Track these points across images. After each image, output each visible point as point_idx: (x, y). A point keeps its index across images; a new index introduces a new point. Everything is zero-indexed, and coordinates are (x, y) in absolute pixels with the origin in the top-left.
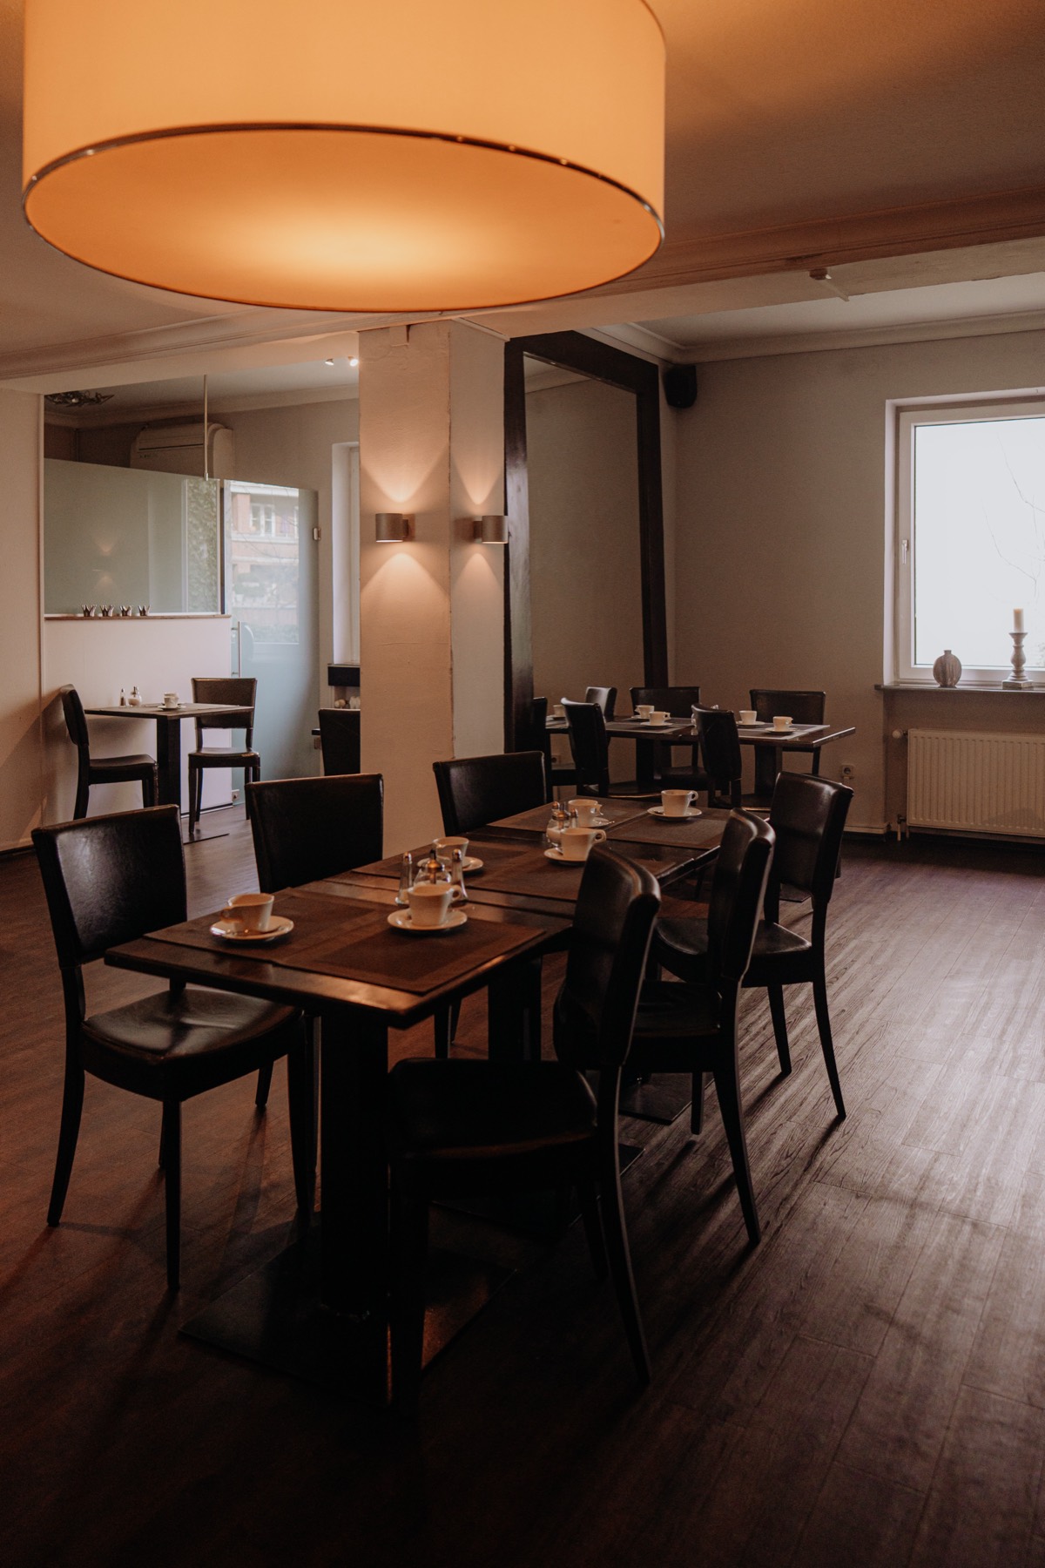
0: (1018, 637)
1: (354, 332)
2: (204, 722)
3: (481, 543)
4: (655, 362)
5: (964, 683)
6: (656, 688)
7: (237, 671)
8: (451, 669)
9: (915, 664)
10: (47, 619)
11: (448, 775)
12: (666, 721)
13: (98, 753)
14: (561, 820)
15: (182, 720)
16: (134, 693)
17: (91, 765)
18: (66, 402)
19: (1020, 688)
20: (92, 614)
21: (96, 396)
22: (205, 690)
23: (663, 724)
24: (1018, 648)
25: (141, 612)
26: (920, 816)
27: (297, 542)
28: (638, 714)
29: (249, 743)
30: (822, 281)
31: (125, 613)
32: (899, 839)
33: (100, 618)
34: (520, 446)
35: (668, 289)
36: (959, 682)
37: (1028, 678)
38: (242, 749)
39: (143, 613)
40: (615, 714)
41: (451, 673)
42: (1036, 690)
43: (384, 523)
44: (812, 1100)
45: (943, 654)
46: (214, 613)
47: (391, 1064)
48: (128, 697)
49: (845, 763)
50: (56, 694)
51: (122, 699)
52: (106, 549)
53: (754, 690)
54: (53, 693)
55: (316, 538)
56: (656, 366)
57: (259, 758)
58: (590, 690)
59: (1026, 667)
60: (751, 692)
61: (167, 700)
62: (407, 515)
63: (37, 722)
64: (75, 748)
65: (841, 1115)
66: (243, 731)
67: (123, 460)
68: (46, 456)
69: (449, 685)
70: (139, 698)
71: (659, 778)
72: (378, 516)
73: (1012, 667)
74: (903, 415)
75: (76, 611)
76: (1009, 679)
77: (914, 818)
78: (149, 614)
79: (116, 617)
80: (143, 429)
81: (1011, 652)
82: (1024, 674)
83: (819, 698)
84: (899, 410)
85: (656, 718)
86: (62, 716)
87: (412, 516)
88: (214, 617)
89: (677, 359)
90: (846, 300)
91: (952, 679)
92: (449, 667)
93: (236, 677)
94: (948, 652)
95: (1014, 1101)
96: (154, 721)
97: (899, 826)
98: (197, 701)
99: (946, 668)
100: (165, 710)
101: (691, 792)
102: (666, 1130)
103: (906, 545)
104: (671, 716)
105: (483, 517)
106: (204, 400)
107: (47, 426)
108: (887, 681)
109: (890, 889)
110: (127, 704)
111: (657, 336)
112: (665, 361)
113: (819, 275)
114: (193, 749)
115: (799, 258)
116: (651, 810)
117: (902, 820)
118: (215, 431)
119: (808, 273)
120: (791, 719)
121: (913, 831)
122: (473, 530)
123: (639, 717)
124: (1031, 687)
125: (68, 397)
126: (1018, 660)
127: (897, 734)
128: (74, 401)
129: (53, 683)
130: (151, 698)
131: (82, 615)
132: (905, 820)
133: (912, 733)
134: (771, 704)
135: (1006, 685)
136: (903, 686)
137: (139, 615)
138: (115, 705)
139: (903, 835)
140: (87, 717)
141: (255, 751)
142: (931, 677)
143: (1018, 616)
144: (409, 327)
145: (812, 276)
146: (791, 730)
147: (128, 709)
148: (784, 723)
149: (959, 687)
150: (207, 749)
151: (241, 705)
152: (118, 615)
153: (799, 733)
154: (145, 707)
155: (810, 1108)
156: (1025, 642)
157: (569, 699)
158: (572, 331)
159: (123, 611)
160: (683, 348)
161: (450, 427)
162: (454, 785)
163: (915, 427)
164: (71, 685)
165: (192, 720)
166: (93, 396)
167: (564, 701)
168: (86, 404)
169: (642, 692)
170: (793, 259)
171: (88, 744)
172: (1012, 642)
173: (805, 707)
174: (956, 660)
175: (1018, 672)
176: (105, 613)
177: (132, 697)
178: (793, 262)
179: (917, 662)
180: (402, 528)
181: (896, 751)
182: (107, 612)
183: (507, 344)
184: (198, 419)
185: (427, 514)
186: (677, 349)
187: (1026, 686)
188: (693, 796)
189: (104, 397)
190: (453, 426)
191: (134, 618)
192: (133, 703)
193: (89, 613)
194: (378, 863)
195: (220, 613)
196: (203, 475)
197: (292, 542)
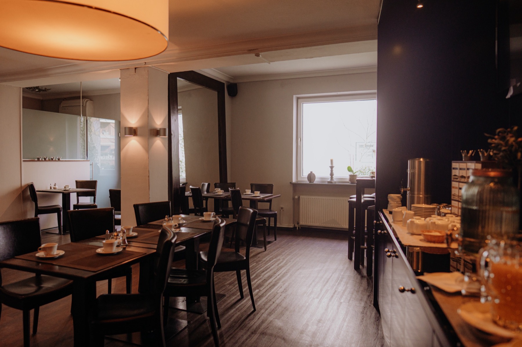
0: (332, 167)
1: (119, 70)
2: (79, 194)
3: (159, 137)
4: (222, 81)
5: (317, 181)
6: (223, 184)
7: (92, 178)
8: (149, 176)
9: (303, 176)
10: (24, 161)
11: (138, 209)
12: (223, 193)
13: (42, 204)
14: (167, 221)
15: (71, 194)
16: (55, 185)
17: (38, 208)
18: (34, 91)
19: (332, 183)
20: (40, 159)
21: (45, 89)
22: (79, 184)
23: (222, 194)
24: (332, 171)
25: (58, 159)
26: (303, 222)
27: (114, 138)
28: (215, 191)
29: (94, 201)
30: (259, 57)
31: (52, 159)
32: (297, 229)
33: (43, 161)
34: (175, 107)
35: (214, 58)
36: (315, 181)
37: (335, 180)
38: (93, 203)
39: (59, 159)
40: (210, 191)
41: (149, 177)
42: (337, 183)
43: (127, 130)
44: (247, 306)
45: (310, 173)
46: (84, 160)
47: (97, 296)
48: (53, 186)
49: (282, 206)
50: (27, 186)
51: (51, 187)
52: (52, 139)
53: (252, 184)
54: (26, 185)
55: (120, 136)
56: (224, 84)
57: (97, 206)
58: (203, 184)
59: (334, 177)
60: (251, 184)
61: (65, 187)
62: (135, 128)
63: (20, 195)
64: (34, 203)
65: (255, 310)
66: (93, 197)
67: (57, 110)
68: (23, 107)
69: (148, 181)
70: (57, 187)
71: (221, 211)
72: (125, 128)
73: (330, 177)
74: (299, 100)
75: (34, 159)
76: (329, 180)
77: (301, 223)
78: (61, 160)
79: (49, 160)
80: (64, 100)
81: (330, 172)
82: (334, 179)
83: (271, 186)
84: (298, 98)
85: (220, 192)
86: (29, 193)
87: (137, 128)
88: (84, 161)
89: (232, 81)
90: (270, 64)
91: (313, 180)
92: (148, 175)
93: (92, 180)
94: (311, 172)
95: (307, 304)
96: (61, 194)
97: (297, 225)
98: (77, 187)
99: (311, 177)
100: (64, 190)
101: (213, 213)
102: (200, 316)
103: (300, 140)
104: (224, 191)
105: (160, 129)
106: (80, 91)
107: (23, 97)
108: (294, 181)
109: (290, 244)
110: (52, 189)
111: (224, 74)
112: (228, 82)
113: (258, 55)
114: (76, 203)
115: (252, 50)
116: (200, 219)
117: (298, 223)
118: (87, 101)
119: (254, 55)
120: (260, 192)
121: (302, 226)
122: (157, 133)
123: (216, 192)
124: (335, 183)
125: (35, 89)
126: (332, 175)
127: (296, 197)
128: (37, 90)
129: (26, 182)
130: (60, 187)
131: (37, 160)
132: (299, 223)
133: (301, 197)
134: (255, 187)
135: (328, 182)
136: (299, 182)
137: (57, 160)
138: (48, 189)
139: (299, 228)
140: (37, 193)
141: (96, 204)
142: (307, 180)
143: (332, 161)
144: (136, 68)
145: (256, 56)
146: (260, 195)
147: (53, 190)
148: (257, 193)
149: (315, 183)
150: (80, 203)
151: (91, 189)
152: (50, 160)
153: (262, 196)
154: (59, 189)
155: (246, 308)
156: (334, 169)
157: (192, 186)
158: (192, 71)
159: (52, 158)
160: (233, 78)
161: (148, 100)
162: (140, 212)
163: (303, 104)
164: (32, 183)
165: (75, 194)
166: (44, 89)
167: (191, 187)
168: (42, 91)
169: (218, 184)
170: (250, 50)
171: (37, 201)
172: (330, 169)
173: (265, 188)
174: (314, 175)
175: (332, 178)
176: (45, 159)
177: (54, 186)
178: (250, 51)
179: (303, 175)
180: (133, 132)
181: (296, 202)
182: (46, 159)
183: (169, 75)
184: (79, 98)
185: (142, 127)
186: (231, 78)
187: (334, 182)
188: (214, 214)
189: (48, 89)
190: (149, 100)
191: (55, 161)
192: (54, 188)
193: (39, 159)
194: (105, 235)
195: (86, 160)
196: (80, 115)
197: (113, 138)
